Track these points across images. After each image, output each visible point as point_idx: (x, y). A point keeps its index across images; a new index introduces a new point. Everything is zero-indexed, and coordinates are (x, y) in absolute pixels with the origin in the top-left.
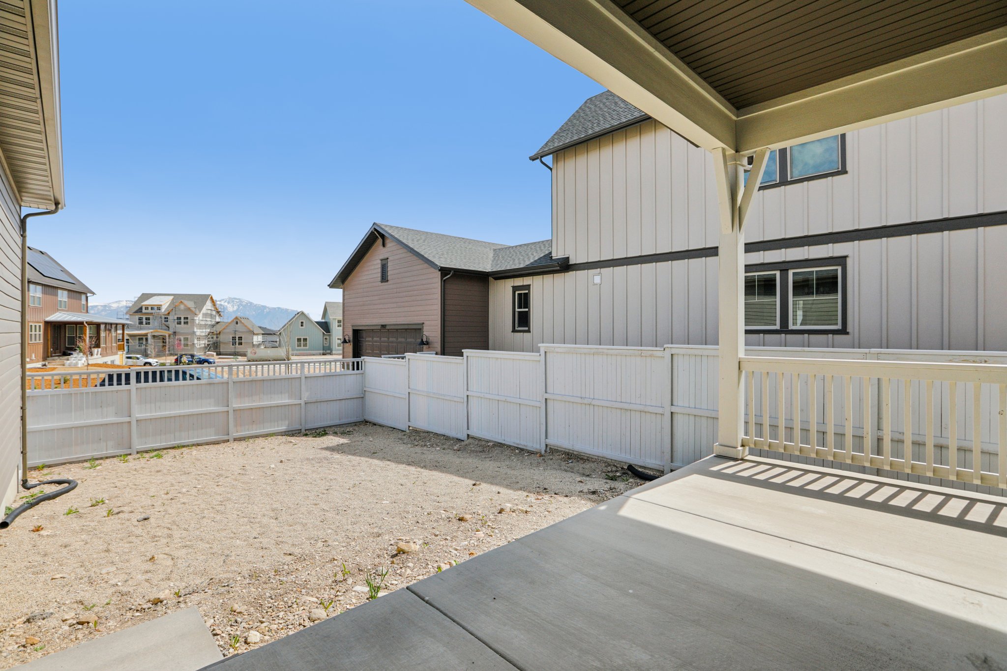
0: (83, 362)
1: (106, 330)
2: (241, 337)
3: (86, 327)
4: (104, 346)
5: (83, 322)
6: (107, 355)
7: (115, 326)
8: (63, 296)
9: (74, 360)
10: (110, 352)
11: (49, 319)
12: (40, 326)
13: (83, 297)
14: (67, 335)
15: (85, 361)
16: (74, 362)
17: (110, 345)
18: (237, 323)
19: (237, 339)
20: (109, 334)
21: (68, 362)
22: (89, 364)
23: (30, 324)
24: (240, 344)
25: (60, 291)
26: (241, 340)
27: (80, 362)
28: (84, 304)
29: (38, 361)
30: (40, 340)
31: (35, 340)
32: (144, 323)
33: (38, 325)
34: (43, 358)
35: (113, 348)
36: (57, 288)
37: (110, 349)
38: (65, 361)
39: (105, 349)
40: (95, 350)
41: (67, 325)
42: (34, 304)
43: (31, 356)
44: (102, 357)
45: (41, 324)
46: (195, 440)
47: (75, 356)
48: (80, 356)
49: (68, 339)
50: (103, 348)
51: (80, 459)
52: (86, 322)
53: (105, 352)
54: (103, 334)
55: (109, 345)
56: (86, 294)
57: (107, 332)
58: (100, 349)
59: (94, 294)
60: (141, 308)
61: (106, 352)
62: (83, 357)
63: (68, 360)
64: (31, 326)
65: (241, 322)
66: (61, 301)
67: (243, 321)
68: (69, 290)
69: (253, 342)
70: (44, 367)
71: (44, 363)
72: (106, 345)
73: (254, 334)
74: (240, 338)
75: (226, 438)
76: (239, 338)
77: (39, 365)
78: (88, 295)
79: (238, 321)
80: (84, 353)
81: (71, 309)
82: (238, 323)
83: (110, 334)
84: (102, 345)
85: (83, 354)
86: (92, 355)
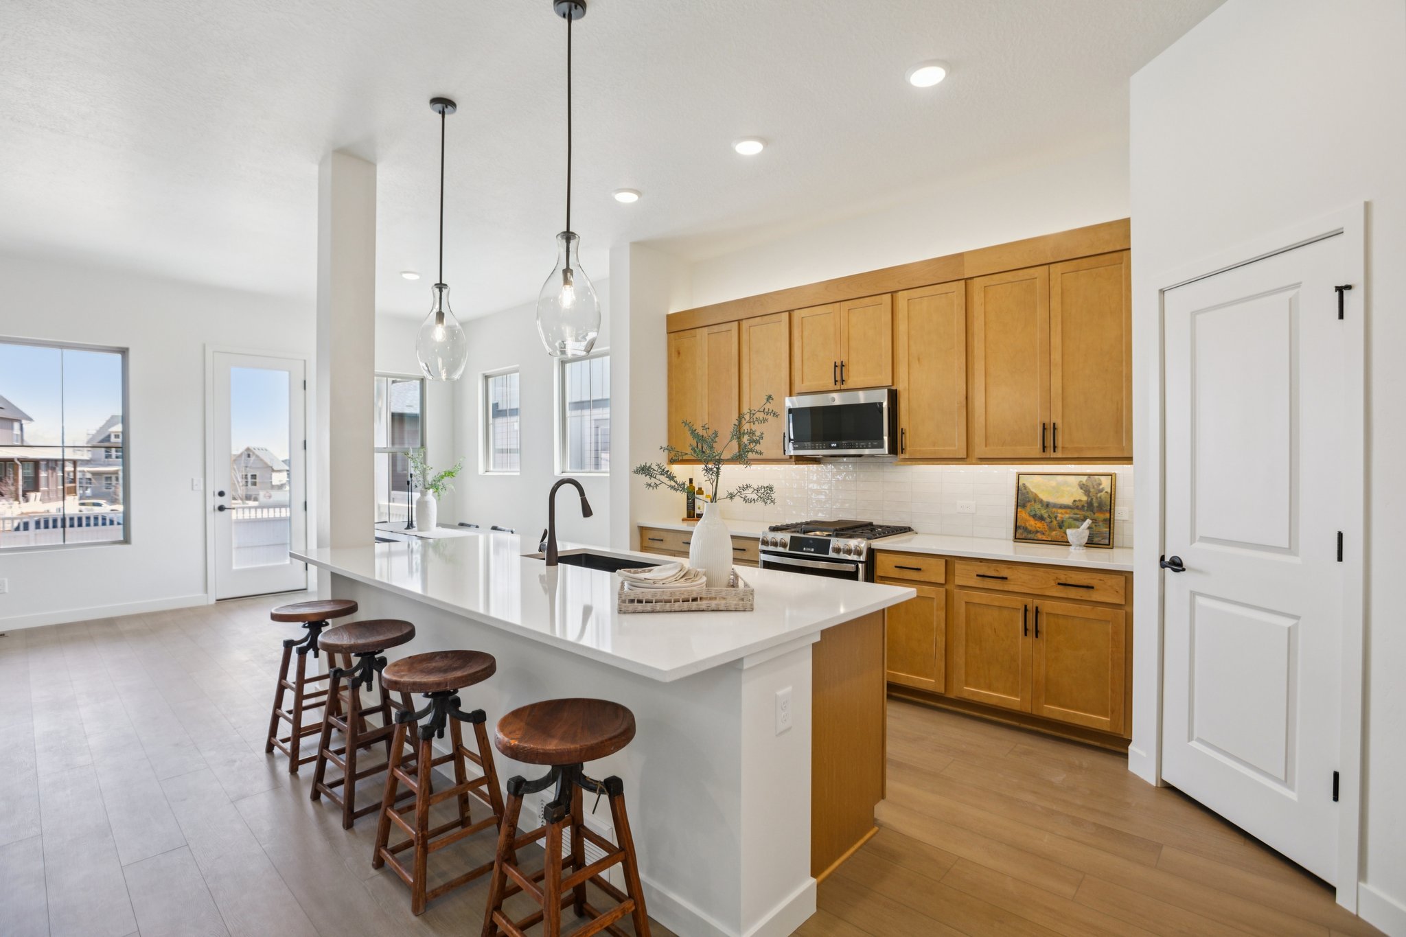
2: (255, 475)
3: (17, 465)
4: (46, 489)
6: (50, 500)
10: (55, 496)
13: (16, 425)
18: (249, 456)
19: (249, 477)
20: (52, 474)
24: (254, 484)
26: (255, 479)
28: (17, 435)
32: (114, 456)
39: (46, 494)
40: (32, 495)
50: (44, 491)
52: (18, 459)
53: (46, 497)
54: (43, 474)
55: (52, 487)
56: (19, 421)
58: (39, 494)
59: (30, 419)
60: (109, 436)
65: (254, 453)
67: (257, 452)
69: (271, 482)
72: (48, 486)
73: (273, 471)
74: (254, 477)
76: (252, 476)
78: (24, 422)
79: (251, 453)
82: (251, 456)
84: (43, 488)
86: (27, 501)
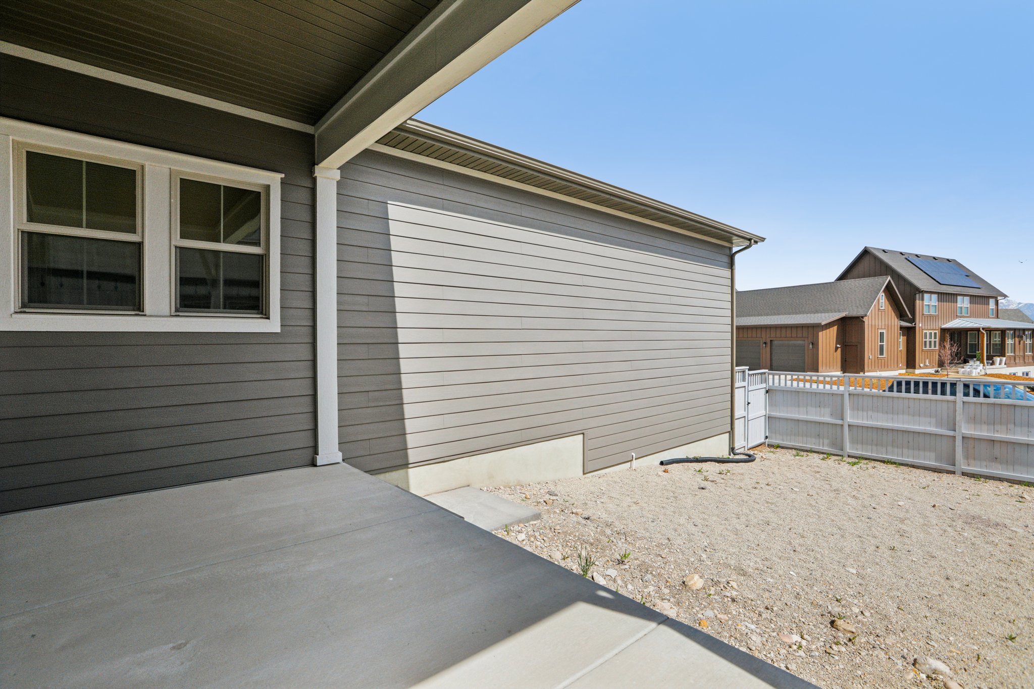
0: (979, 371)
1: (1015, 337)
5: (980, 328)
7: (1030, 332)
8: (963, 303)
9: (969, 368)
11: (944, 326)
12: (935, 333)
14: (968, 342)
15: (981, 371)
16: (969, 370)
17: (1022, 354)
21: (963, 369)
22: (986, 374)
23: (924, 331)
25: (959, 298)
27: (974, 370)
29: (933, 367)
30: (935, 346)
31: (930, 347)
33: (933, 332)
34: (938, 365)
35: (1025, 357)
36: (957, 295)
37: (1022, 359)
38: (959, 369)
41: (969, 332)
42: (929, 312)
43: (925, 362)
44: (1007, 367)
45: (937, 332)
46: (910, 460)
47: (971, 364)
48: (976, 364)
49: (970, 346)
51: (803, 448)
57: (1017, 339)
61: (1015, 361)
62: (979, 366)
63: (963, 368)
64: (926, 333)
66: (961, 308)
68: (971, 296)
70: (937, 373)
71: (937, 369)
75: (951, 468)
77: (932, 371)
80: (982, 362)
81: (973, 315)
83: (1022, 342)
85: (980, 363)
